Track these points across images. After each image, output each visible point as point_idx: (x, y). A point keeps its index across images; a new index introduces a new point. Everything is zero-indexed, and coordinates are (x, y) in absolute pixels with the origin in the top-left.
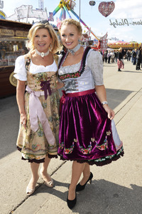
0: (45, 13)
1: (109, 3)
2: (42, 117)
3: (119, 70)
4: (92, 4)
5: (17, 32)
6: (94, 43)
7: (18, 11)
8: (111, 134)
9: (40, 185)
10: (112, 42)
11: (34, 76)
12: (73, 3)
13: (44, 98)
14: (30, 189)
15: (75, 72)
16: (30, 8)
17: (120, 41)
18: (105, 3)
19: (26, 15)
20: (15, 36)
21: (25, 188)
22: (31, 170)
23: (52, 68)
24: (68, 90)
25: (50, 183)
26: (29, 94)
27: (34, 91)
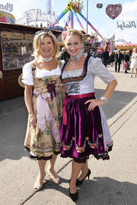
0: (53, 17)
1: (116, 6)
2: (50, 117)
3: (126, 72)
4: (100, 6)
5: (26, 35)
6: (101, 45)
7: (27, 15)
8: (102, 137)
9: (47, 181)
10: (119, 44)
11: (40, 79)
12: (80, 6)
13: (50, 99)
14: (37, 185)
15: (78, 76)
16: (39, 12)
17: (127, 43)
18: (113, 6)
19: (35, 19)
20: (24, 39)
21: (33, 184)
22: (38, 167)
23: (56, 72)
24: (70, 92)
25: (56, 181)
26: (36, 96)
27: (41, 93)
